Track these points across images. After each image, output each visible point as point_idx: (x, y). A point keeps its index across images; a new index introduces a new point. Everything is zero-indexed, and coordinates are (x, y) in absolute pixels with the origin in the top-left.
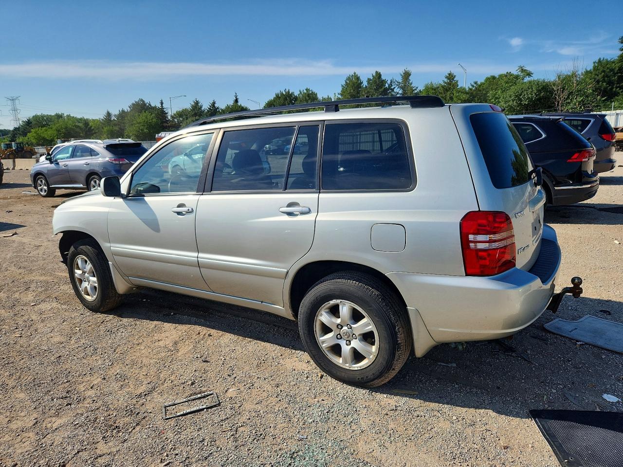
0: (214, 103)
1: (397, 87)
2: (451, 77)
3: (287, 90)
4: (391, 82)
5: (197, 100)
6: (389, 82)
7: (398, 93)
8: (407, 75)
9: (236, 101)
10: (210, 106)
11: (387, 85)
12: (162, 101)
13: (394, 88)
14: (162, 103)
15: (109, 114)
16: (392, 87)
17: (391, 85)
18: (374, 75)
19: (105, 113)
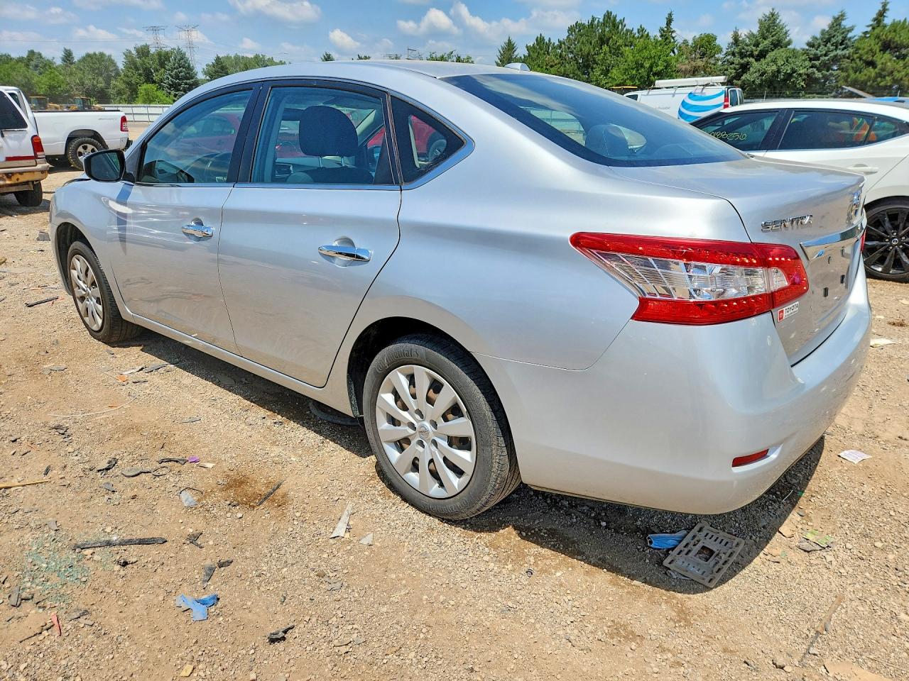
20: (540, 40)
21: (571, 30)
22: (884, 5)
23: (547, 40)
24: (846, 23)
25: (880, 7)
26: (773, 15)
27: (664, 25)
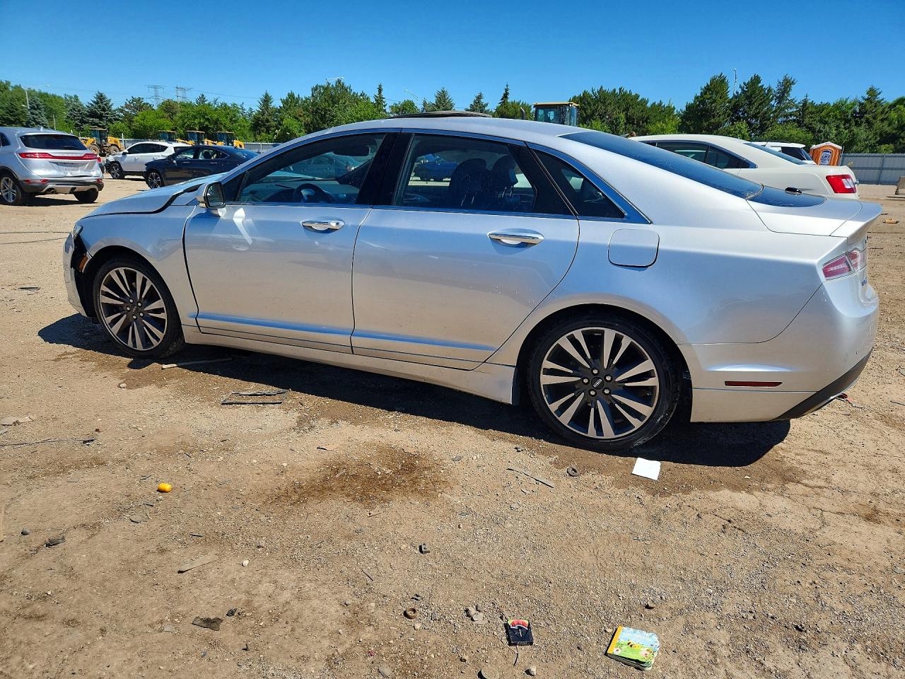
12: (380, 86)
14: (380, 90)
15: (267, 100)
19: (261, 96)
20: (291, 96)
21: (315, 89)
22: (506, 90)
23: (296, 96)
24: (483, 101)
25: (504, 92)
26: (443, 92)
27: (377, 93)
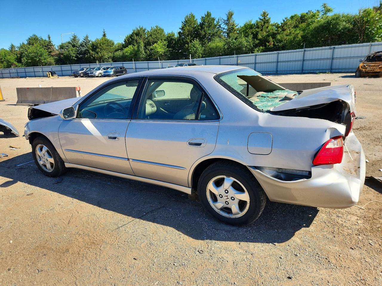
0: (87, 37)
1: (223, 24)
2: (264, 14)
3: (141, 27)
4: (219, 20)
5: (75, 35)
6: (217, 20)
7: (224, 29)
8: (230, 15)
9: (104, 35)
10: (84, 39)
11: (215, 22)
13: (221, 24)
16: (220, 24)
17: (218, 22)
18: (206, 14)
